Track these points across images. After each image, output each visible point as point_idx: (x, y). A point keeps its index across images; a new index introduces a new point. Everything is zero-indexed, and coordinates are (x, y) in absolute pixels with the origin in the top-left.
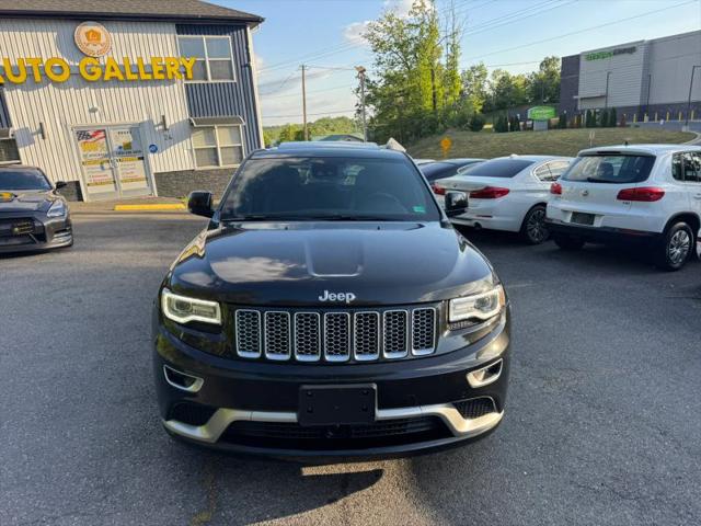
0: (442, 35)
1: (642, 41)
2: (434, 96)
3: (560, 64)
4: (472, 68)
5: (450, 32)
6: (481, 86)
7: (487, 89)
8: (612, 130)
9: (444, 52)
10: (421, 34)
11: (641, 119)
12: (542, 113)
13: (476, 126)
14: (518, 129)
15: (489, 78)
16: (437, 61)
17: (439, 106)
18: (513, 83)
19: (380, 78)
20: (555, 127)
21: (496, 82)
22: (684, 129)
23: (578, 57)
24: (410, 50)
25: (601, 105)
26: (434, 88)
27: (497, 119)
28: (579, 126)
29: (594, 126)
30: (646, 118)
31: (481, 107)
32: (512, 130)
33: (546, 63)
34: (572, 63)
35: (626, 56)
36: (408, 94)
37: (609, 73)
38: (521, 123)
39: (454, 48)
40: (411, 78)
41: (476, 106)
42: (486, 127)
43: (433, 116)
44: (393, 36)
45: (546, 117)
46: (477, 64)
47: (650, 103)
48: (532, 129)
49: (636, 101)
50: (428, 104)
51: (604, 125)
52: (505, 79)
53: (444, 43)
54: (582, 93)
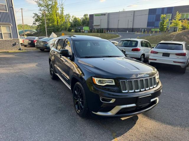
0: (59, 4)
1: (107, 13)
2: (57, 21)
3: (89, 16)
4: (67, 14)
5: (61, 4)
6: (69, 20)
7: (71, 21)
8: (102, 34)
9: (59, 9)
10: (52, 3)
11: (107, 31)
12: (86, 28)
13: (70, 30)
14: (80, 32)
15: (71, 18)
16: (57, 11)
17: (59, 24)
18: (78, 19)
19: (41, 14)
20: (89, 32)
21: (73, 19)
22: (117, 34)
23: (93, 15)
24: (49, 7)
25: (99, 27)
26: (57, 19)
27: (75, 29)
28: (95, 32)
29: (98, 33)
30: (108, 31)
31: (70, 25)
32: (79, 32)
33: (85, 15)
34: (92, 16)
35: (104, 16)
36: (50, 20)
37: (101, 20)
38: (81, 31)
39: (62, 8)
40: (50, 15)
41: (69, 25)
42: (72, 31)
43: (57, 26)
44: (44, 3)
45: (87, 29)
46: (68, 14)
47: (109, 28)
48: (84, 32)
49: (106, 27)
50: (56, 23)
51: (101, 32)
52: (75, 18)
53: (59, 7)
54: (94, 24)
